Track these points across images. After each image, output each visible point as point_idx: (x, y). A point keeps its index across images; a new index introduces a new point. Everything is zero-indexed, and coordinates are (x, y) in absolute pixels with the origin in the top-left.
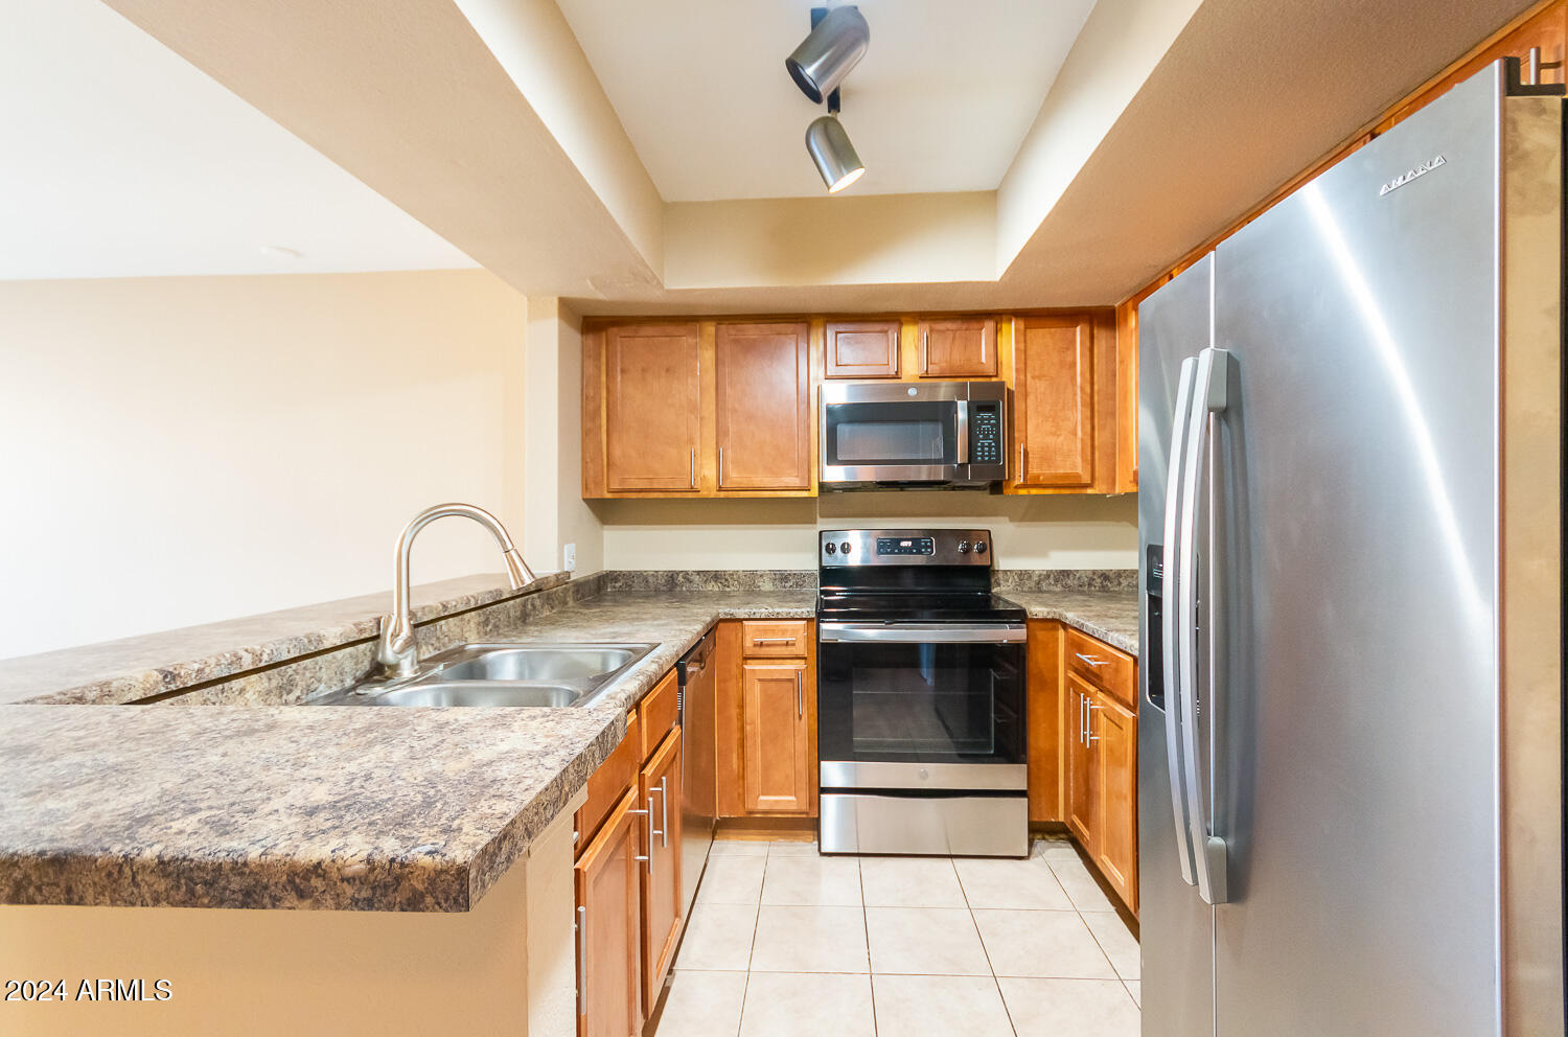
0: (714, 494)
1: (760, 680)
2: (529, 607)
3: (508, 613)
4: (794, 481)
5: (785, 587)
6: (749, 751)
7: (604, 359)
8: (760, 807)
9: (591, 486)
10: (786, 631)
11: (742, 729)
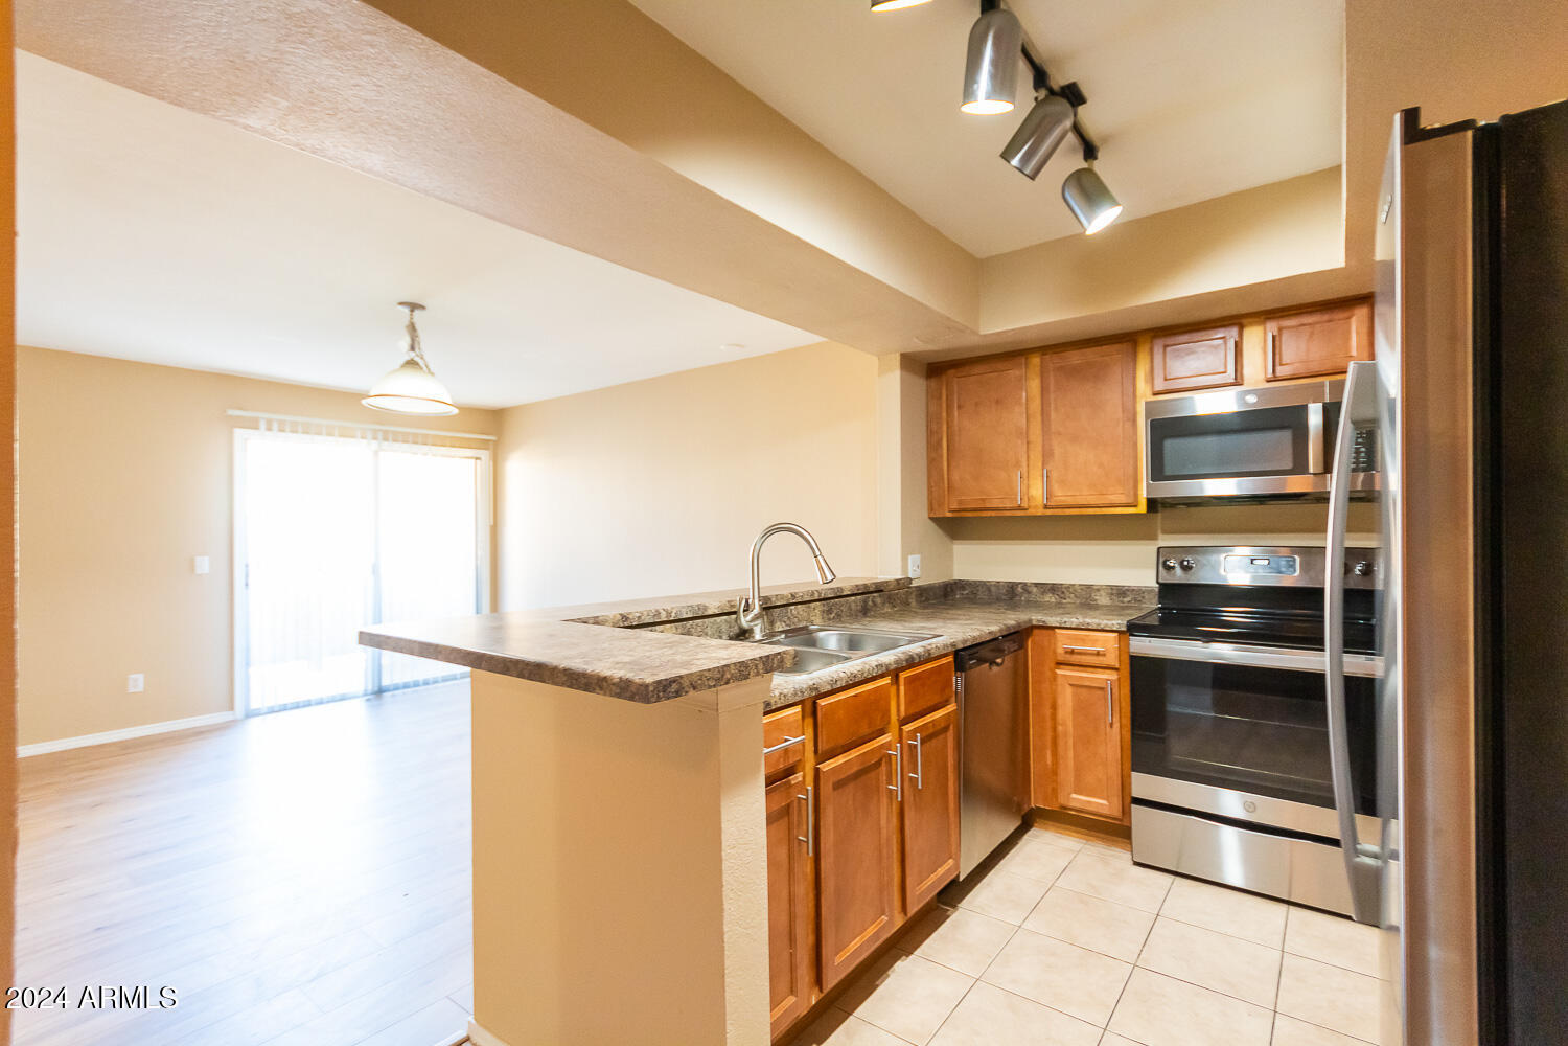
0: (1040, 512)
1: (1071, 685)
2: (870, 603)
3: (850, 606)
4: (1122, 499)
5: (1122, 602)
6: (1061, 749)
7: (944, 398)
8: (1073, 804)
9: (935, 507)
10: (1096, 640)
11: (1054, 729)
